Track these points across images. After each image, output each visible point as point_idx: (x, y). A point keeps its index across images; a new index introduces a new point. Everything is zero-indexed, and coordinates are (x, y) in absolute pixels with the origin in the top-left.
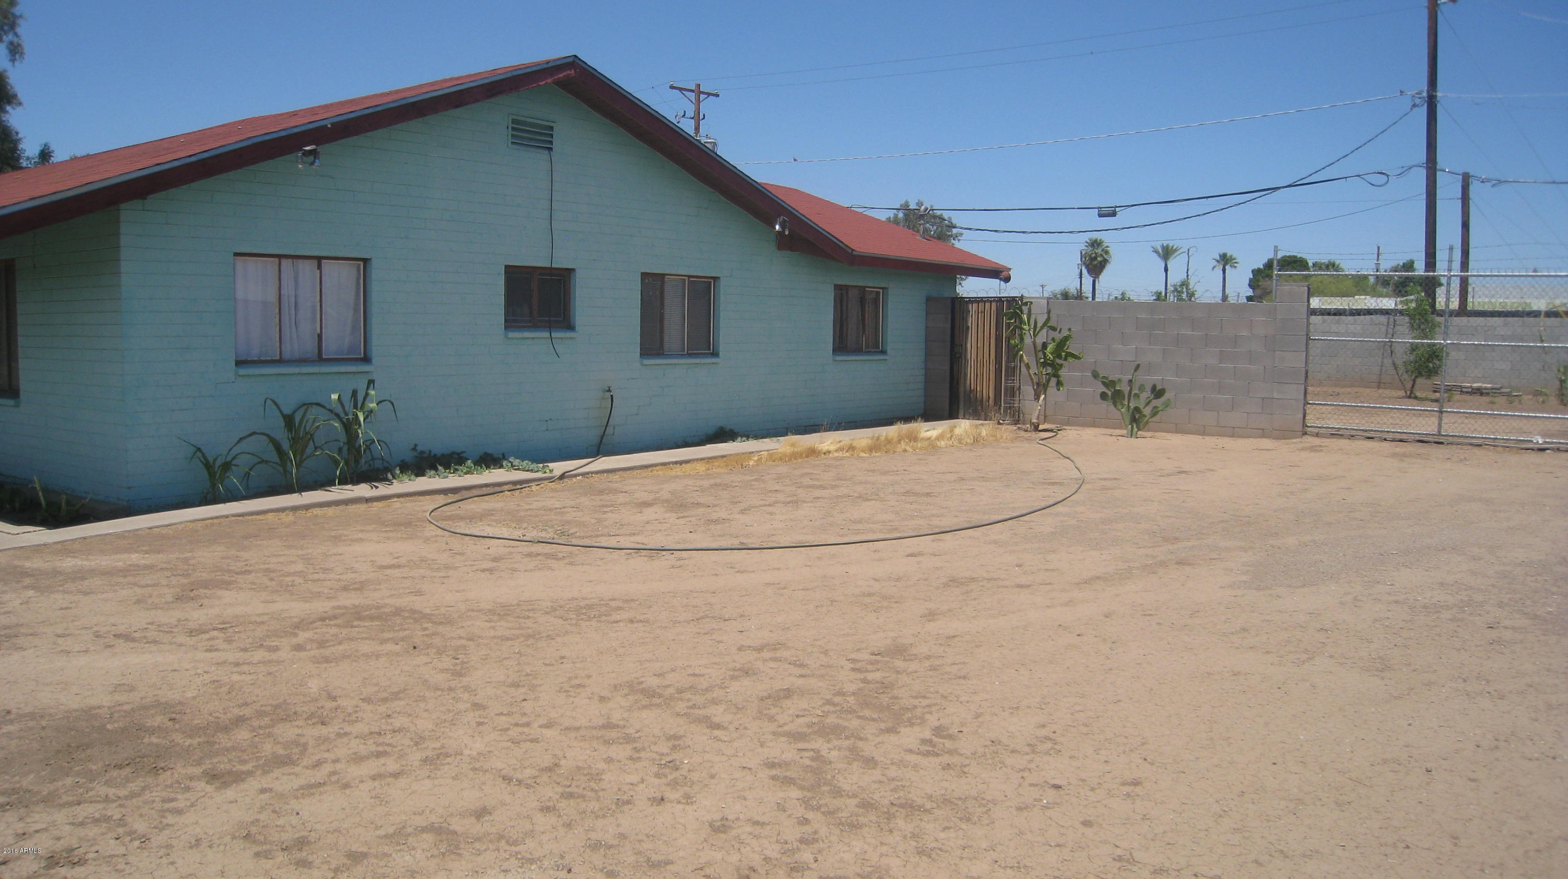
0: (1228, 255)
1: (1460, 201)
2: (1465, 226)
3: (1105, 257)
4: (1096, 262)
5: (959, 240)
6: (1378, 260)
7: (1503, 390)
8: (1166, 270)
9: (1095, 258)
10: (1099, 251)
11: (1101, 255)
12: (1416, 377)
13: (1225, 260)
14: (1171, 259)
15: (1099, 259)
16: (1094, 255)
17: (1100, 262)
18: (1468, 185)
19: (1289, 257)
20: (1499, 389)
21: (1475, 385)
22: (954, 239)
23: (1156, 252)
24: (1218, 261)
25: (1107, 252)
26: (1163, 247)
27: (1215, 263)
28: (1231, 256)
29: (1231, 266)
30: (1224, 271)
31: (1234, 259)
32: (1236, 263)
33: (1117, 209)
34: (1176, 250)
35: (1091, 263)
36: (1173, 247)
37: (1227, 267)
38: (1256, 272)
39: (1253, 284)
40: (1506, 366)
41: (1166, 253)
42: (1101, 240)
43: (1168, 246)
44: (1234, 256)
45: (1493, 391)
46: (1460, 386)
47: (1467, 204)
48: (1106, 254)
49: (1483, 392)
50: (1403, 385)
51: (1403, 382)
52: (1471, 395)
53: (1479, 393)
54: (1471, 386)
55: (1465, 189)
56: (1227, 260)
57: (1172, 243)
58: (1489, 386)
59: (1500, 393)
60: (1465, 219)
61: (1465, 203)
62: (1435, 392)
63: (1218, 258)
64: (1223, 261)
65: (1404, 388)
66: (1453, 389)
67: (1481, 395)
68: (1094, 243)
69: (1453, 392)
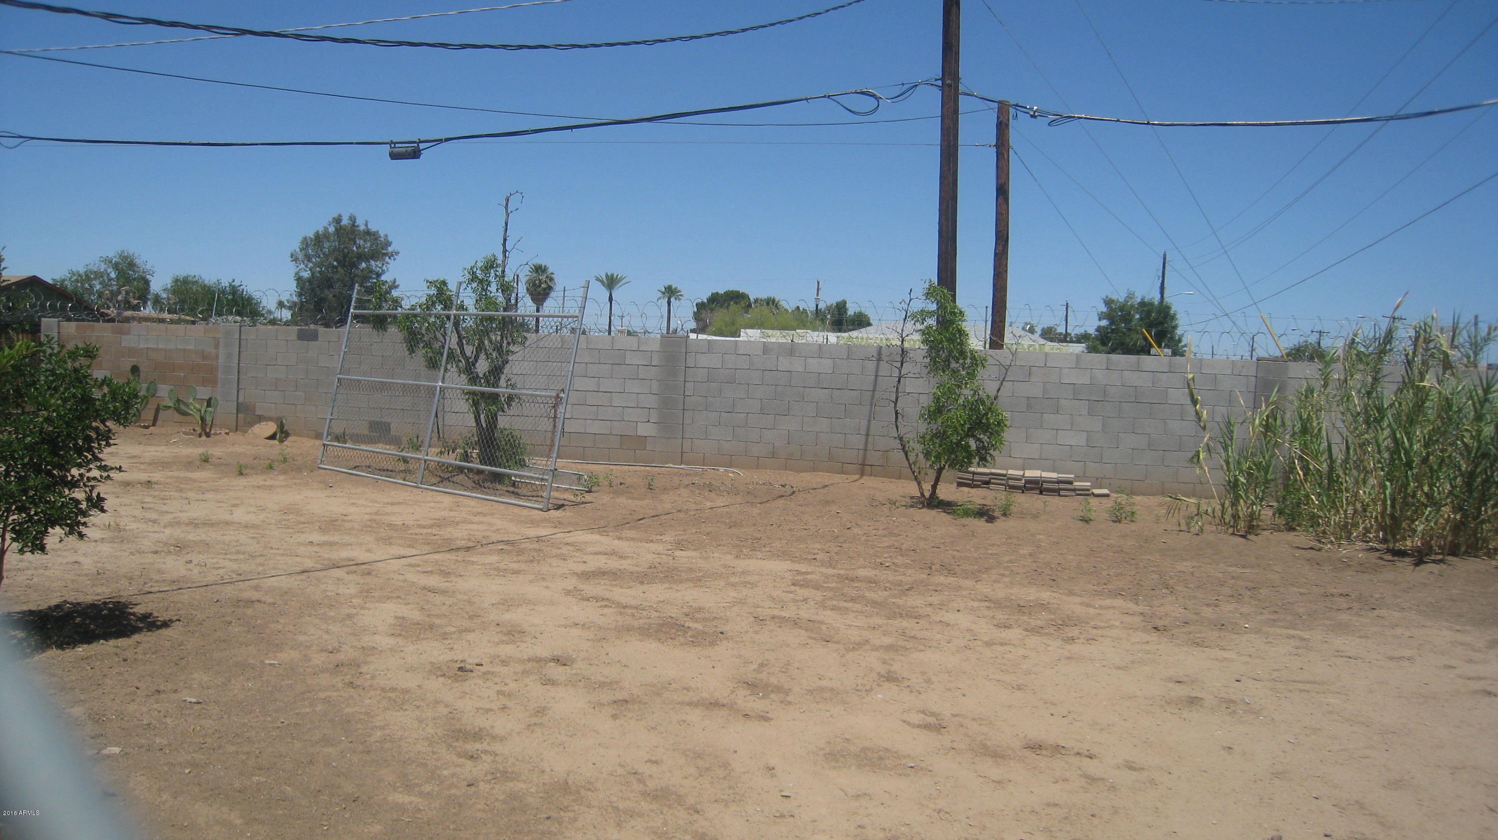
0: (673, 287)
1: (994, 149)
3: (550, 284)
4: (540, 289)
5: (395, 259)
6: (817, 295)
7: (1078, 484)
8: (611, 300)
9: (539, 285)
10: (543, 278)
11: (546, 282)
13: (670, 292)
14: (615, 288)
15: (543, 286)
16: (537, 282)
17: (544, 289)
18: (1008, 122)
19: (732, 292)
20: (1069, 483)
22: (390, 258)
23: (602, 282)
24: (663, 293)
25: (551, 279)
26: (607, 276)
27: (660, 295)
28: (676, 288)
29: (676, 299)
30: (669, 303)
31: (679, 291)
32: (681, 295)
33: (422, 146)
34: (621, 279)
35: (535, 290)
36: (617, 276)
37: (672, 299)
38: (701, 306)
39: (697, 316)
40: (1077, 440)
41: (611, 282)
42: (545, 266)
43: (612, 275)
44: (679, 289)
45: (1062, 486)
46: (1004, 475)
47: (1006, 156)
48: (550, 281)
49: (1045, 488)
50: (916, 478)
51: (917, 471)
52: (1023, 492)
53: (1037, 488)
54: (1023, 476)
55: (1002, 128)
56: (672, 292)
57: (616, 272)
58: (1054, 475)
59: (1074, 490)
60: (1002, 181)
61: (1003, 154)
62: (960, 485)
63: (663, 290)
64: (668, 293)
65: (919, 484)
66: (992, 481)
67: (1041, 493)
68: (539, 269)
69: (992, 486)
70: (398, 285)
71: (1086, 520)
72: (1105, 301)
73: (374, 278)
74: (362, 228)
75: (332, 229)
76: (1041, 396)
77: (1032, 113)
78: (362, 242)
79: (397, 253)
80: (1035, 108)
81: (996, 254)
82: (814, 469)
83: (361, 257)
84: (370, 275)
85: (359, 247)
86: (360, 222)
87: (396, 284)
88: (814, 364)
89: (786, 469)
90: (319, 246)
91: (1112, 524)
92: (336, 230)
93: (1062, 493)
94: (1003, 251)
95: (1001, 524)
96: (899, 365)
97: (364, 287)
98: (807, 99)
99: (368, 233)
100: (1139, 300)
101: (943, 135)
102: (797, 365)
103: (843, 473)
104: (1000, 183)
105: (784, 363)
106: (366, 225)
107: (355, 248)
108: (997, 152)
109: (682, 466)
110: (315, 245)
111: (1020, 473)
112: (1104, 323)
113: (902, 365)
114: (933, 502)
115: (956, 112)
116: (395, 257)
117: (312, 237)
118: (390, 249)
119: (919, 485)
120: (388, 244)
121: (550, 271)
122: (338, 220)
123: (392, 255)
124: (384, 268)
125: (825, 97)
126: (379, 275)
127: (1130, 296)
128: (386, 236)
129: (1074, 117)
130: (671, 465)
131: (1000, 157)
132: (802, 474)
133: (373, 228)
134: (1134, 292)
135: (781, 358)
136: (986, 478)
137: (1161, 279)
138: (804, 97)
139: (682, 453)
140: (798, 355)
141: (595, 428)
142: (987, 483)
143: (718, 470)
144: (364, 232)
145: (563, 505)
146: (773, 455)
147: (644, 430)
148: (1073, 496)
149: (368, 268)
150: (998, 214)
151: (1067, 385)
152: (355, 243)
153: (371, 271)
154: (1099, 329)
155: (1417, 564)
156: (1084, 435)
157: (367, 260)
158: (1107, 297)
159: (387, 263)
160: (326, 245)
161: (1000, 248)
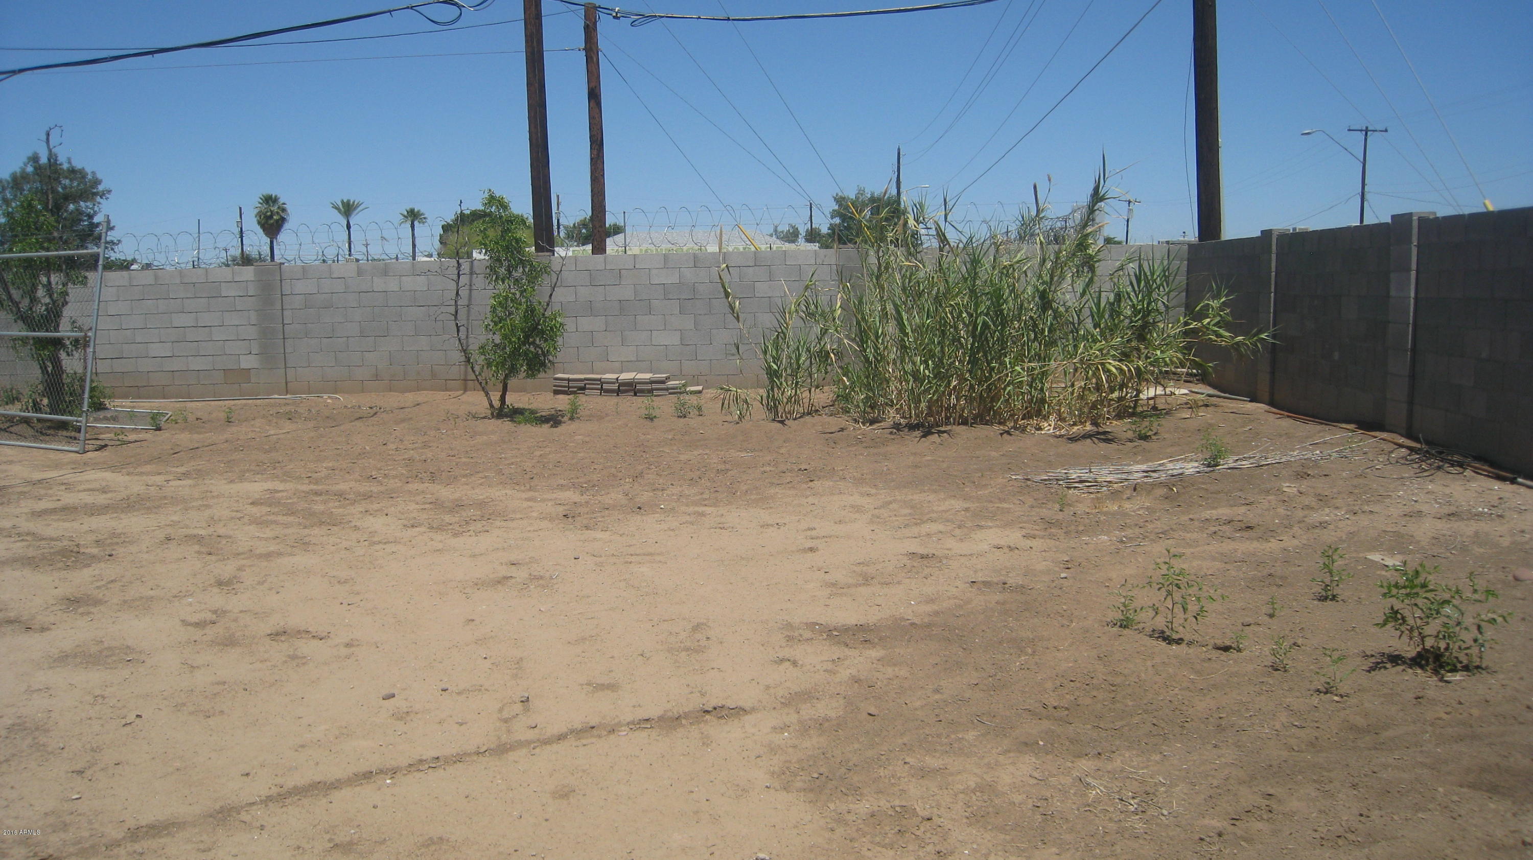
0: (416, 210)
1: (584, 53)
2: (594, 96)
3: (283, 214)
4: (272, 221)
5: (107, 199)
7: (671, 383)
8: (349, 227)
9: (271, 217)
10: (275, 209)
11: (278, 213)
12: (507, 377)
13: (413, 216)
14: (353, 215)
15: (275, 217)
16: (269, 214)
17: (277, 221)
18: (595, 23)
19: (478, 211)
20: (663, 382)
21: (626, 376)
22: (101, 197)
23: (336, 208)
24: (406, 217)
25: (284, 210)
26: (342, 202)
27: (403, 219)
28: (418, 212)
29: (419, 222)
30: (413, 227)
31: (423, 214)
32: (425, 218)
34: (359, 205)
35: (266, 222)
36: (354, 202)
37: (416, 223)
38: (446, 228)
39: (443, 239)
40: (672, 339)
41: (348, 209)
42: (276, 196)
43: (349, 201)
44: (422, 211)
45: (655, 386)
46: (600, 380)
47: (595, 59)
48: (283, 212)
49: (638, 390)
50: (483, 389)
51: (484, 382)
52: (618, 395)
53: (631, 390)
54: (617, 379)
55: (590, 31)
56: (415, 216)
57: (353, 198)
58: (647, 376)
59: (667, 389)
60: (593, 85)
61: (592, 58)
62: (556, 392)
63: (406, 213)
64: (411, 216)
65: (487, 394)
66: (587, 386)
67: (635, 395)
68: (269, 200)
69: (587, 392)
70: (114, 227)
71: (651, 418)
72: (835, 199)
73: (85, 221)
74: (65, 166)
75: (30, 169)
76: (633, 298)
77: (614, 14)
78: (67, 182)
79: (109, 192)
80: (617, 9)
81: (592, 159)
82: (418, 389)
83: (67, 198)
84: (80, 217)
85: (64, 188)
86: (62, 159)
87: (112, 225)
88: (409, 283)
89: (391, 390)
90: (17, 188)
91: (676, 419)
92: (35, 168)
93: (655, 393)
94: (598, 155)
95: (566, 428)
96: (455, 277)
97: (74, 231)
98: (390, 11)
99: (73, 171)
100: (869, 196)
101: (527, 42)
102: (392, 285)
103: (447, 390)
104: (591, 86)
105: (379, 284)
106: (70, 162)
107: (60, 189)
108: (586, 56)
109: (288, 396)
110: (12, 188)
111: (615, 376)
112: (837, 221)
113: (459, 278)
114: (503, 412)
115: (539, 16)
116: (108, 196)
117: (9, 179)
118: (101, 188)
119: (486, 396)
120: (97, 182)
121: (281, 201)
122: (35, 159)
123: (104, 194)
124: (96, 208)
125: (408, 8)
126: (91, 217)
127: (861, 192)
128: (93, 173)
129: (655, 16)
130: (276, 396)
131: (589, 60)
132: (406, 394)
133: (78, 164)
134: (864, 188)
135: (375, 279)
136: (581, 384)
137: (896, 173)
138: (386, 9)
139: (286, 383)
140: (392, 274)
141: (197, 364)
142: (584, 388)
143: (322, 397)
144: (68, 170)
145: (106, 446)
146: (377, 377)
147: (248, 362)
148: (665, 395)
149: (77, 210)
150: (591, 118)
151: (657, 286)
152: (60, 183)
153: (81, 213)
154: (832, 227)
155: (924, 436)
156: (678, 333)
157: (75, 201)
158: (837, 195)
159: (99, 203)
160: (27, 187)
161: (595, 152)
